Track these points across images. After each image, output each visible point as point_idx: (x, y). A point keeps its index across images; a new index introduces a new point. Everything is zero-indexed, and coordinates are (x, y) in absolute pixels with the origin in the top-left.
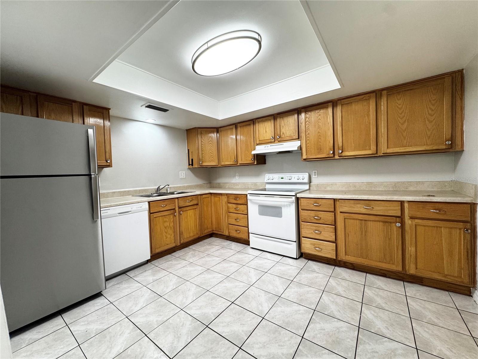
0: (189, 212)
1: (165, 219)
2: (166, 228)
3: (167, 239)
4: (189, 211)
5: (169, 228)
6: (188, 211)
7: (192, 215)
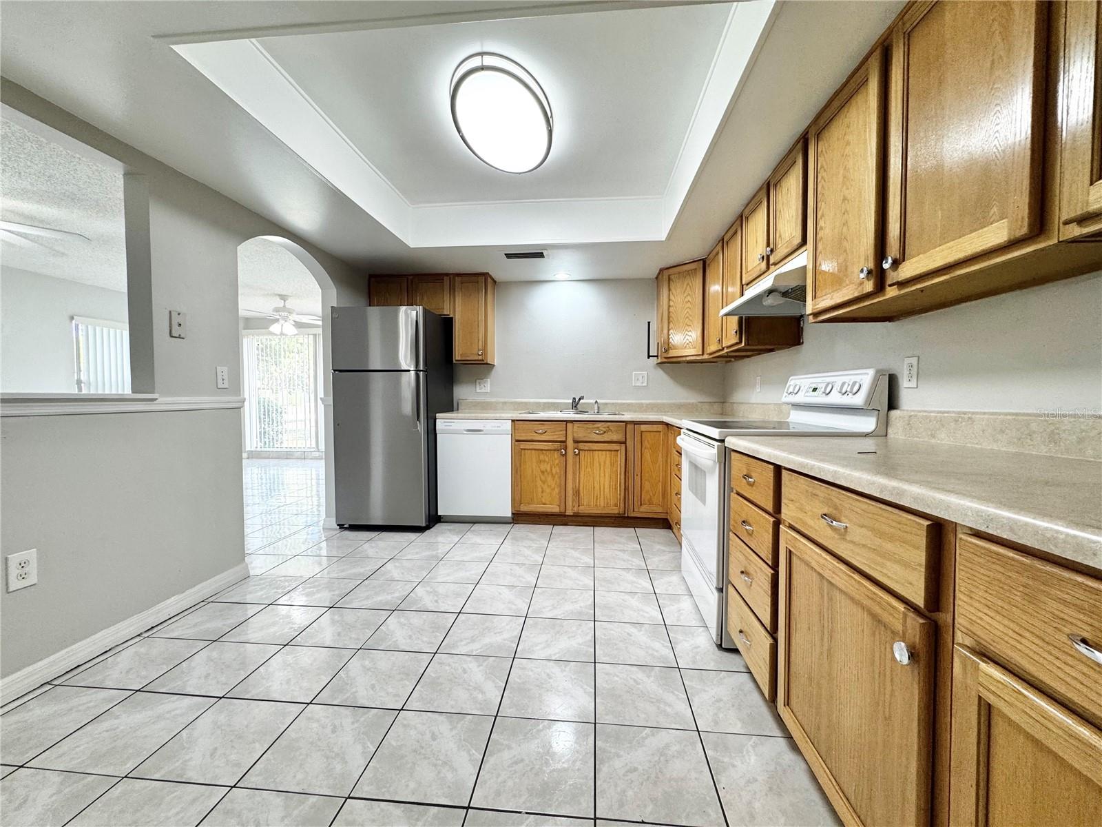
0: (598, 456)
1: (542, 457)
2: (543, 472)
3: (544, 494)
4: (597, 452)
5: (550, 476)
6: (594, 452)
7: (605, 463)
